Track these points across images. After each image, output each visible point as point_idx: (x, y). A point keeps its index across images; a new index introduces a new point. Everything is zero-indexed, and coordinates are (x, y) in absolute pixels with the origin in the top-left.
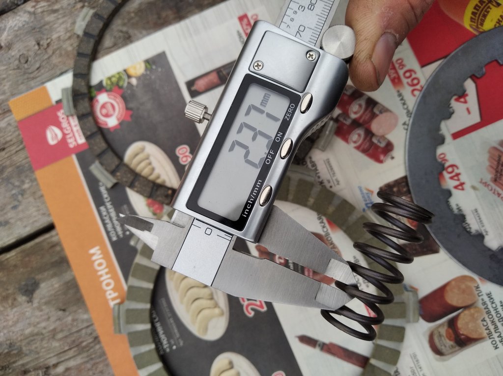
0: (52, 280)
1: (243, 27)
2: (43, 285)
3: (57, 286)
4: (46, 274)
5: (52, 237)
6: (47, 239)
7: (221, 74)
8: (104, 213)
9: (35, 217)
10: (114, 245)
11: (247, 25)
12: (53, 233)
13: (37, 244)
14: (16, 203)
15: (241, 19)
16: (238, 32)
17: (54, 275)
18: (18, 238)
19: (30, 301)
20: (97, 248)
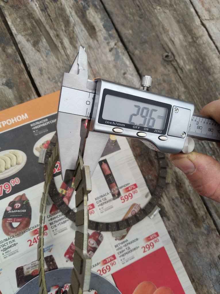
0: (13, 95)
1: (131, 186)
2: (10, 90)
3: (10, 97)
4: (16, 92)
5: (34, 95)
6: (33, 93)
7: (110, 176)
8: (44, 121)
9: (44, 88)
10: (29, 125)
11: (132, 188)
12: (36, 96)
13: (31, 88)
14: (51, 79)
15: (135, 185)
16: (129, 184)
17: (15, 96)
18: (34, 79)
19: (3, 84)
20: (27, 117)
